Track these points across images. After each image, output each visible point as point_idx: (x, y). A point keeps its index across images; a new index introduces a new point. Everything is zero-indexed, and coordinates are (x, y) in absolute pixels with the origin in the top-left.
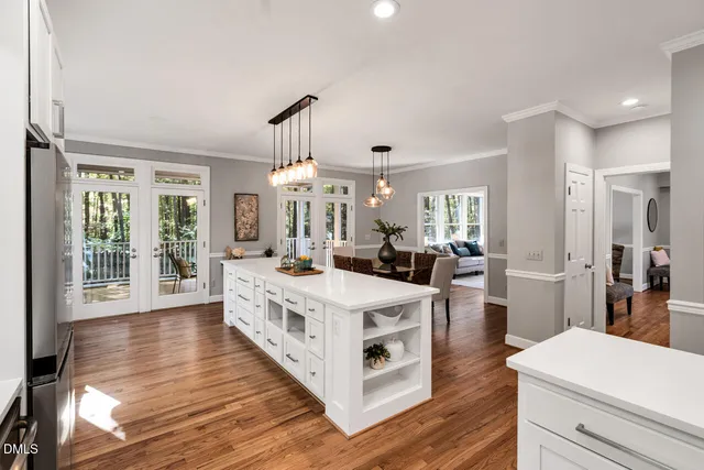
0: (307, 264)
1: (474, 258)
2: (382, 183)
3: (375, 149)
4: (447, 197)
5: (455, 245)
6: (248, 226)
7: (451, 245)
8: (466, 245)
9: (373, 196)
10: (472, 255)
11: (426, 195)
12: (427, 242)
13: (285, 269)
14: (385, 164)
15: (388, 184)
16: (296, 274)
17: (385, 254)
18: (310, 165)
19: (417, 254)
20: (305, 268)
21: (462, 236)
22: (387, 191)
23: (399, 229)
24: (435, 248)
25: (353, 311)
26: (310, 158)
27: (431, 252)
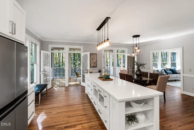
0: (108, 76)
1: (174, 75)
2: (136, 48)
3: (134, 37)
4: (161, 52)
5: (166, 70)
6: (94, 63)
7: (164, 70)
8: (170, 70)
9: (133, 53)
10: (173, 74)
11: (153, 52)
12: (154, 68)
13: (100, 78)
14: (138, 42)
15: (139, 49)
16: (104, 80)
17: (138, 73)
18: (108, 42)
19: (150, 74)
20: (107, 78)
21: (169, 66)
22: (139, 51)
23: (143, 64)
24: (158, 71)
25: (121, 102)
26: (108, 39)
27: (156, 72)
